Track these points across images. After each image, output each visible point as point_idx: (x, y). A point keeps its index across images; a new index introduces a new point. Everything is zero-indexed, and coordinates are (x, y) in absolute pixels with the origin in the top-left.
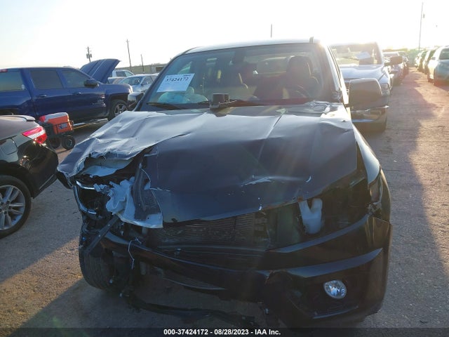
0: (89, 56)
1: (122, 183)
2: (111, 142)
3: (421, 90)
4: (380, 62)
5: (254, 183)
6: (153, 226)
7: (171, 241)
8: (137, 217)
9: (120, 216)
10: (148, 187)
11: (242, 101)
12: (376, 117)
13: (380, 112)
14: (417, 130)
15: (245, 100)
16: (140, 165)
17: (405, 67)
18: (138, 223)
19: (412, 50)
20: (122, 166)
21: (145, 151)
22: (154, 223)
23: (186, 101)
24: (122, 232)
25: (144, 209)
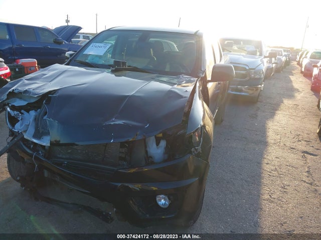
0: (67, 21)
1: (31, 112)
2: (33, 84)
3: (292, 78)
4: (261, 55)
5: (112, 123)
6: (44, 144)
7: (64, 157)
8: (35, 136)
9: (24, 134)
10: (45, 117)
11: (137, 68)
12: (251, 92)
13: (255, 89)
14: (279, 105)
15: (139, 67)
16: (44, 101)
17: (286, 61)
18: (35, 141)
19: (297, 49)
20: (33, 101)
21: (50, 92)
22: (45, 142)
23: (102, 62)
24: (32, 146)
25: (41, 132)
